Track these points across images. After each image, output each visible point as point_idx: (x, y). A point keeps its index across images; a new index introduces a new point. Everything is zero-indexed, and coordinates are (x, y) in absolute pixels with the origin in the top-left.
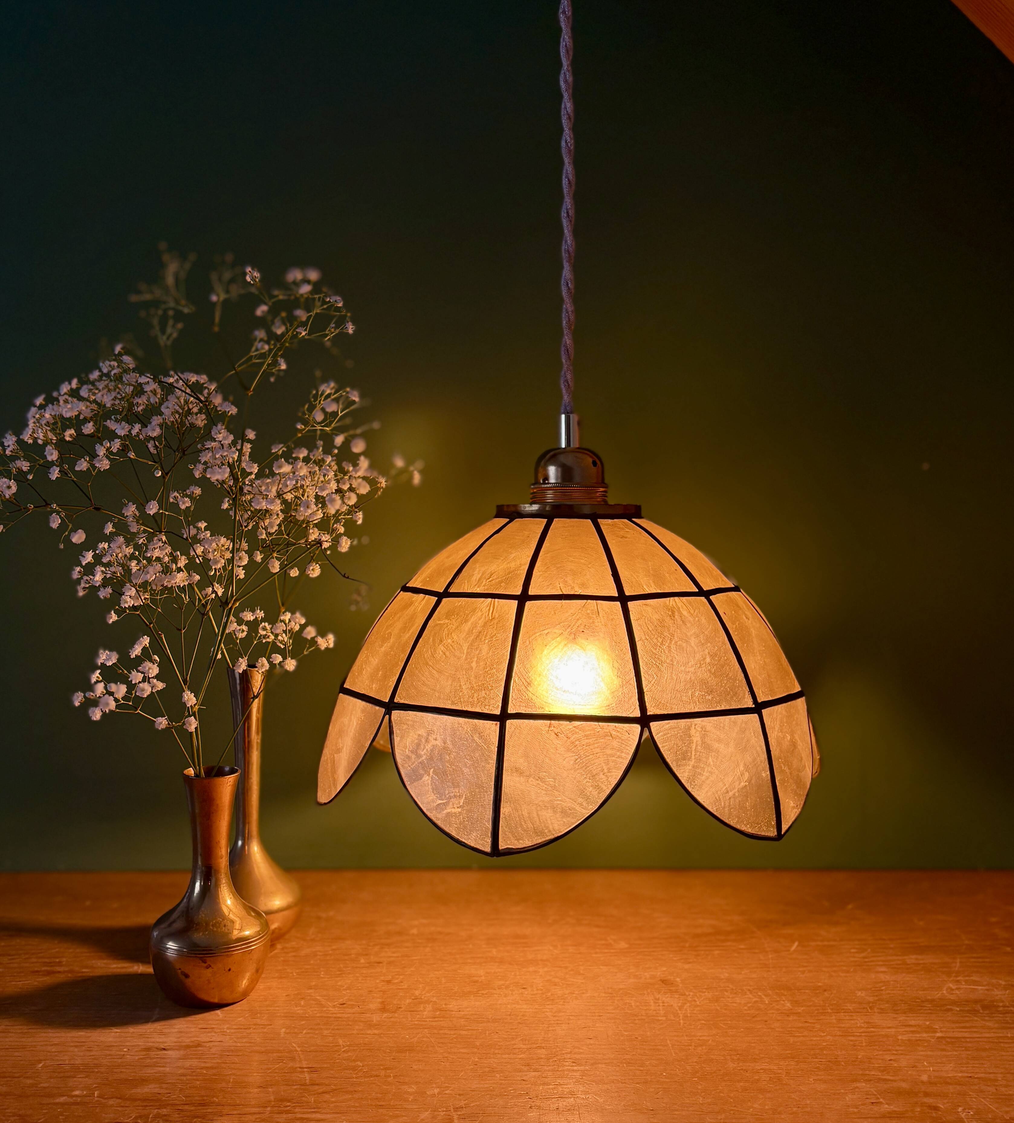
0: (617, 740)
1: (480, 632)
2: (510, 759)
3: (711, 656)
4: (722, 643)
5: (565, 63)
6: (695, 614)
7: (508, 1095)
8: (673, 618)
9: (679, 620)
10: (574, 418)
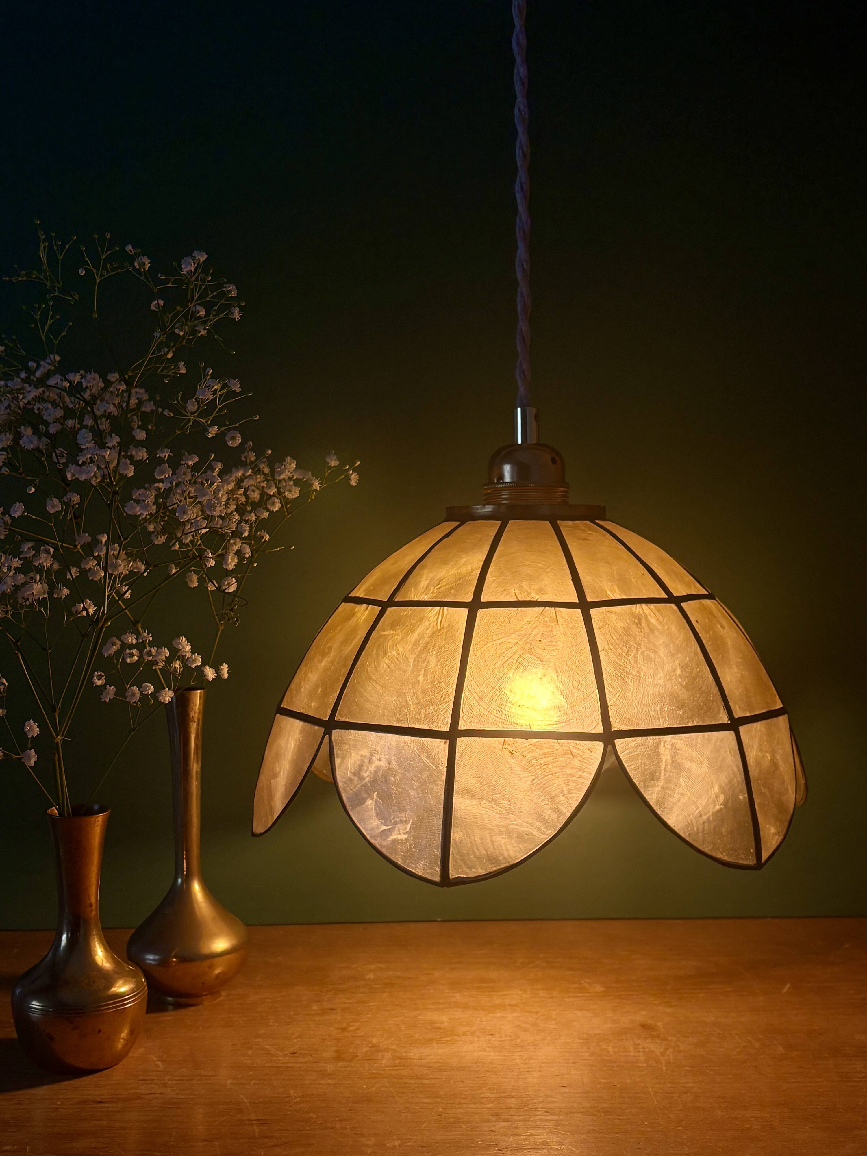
0: (578, 759)
1: (428, 643)
2: (460, 780)
3: (682, 667)
4: (695, 654)
5: (518, 23)
6: (665, 622)
7: (476, 1147)
8: (639, 625)
9: (646, 628)
10: (532, 411)
